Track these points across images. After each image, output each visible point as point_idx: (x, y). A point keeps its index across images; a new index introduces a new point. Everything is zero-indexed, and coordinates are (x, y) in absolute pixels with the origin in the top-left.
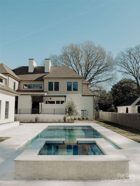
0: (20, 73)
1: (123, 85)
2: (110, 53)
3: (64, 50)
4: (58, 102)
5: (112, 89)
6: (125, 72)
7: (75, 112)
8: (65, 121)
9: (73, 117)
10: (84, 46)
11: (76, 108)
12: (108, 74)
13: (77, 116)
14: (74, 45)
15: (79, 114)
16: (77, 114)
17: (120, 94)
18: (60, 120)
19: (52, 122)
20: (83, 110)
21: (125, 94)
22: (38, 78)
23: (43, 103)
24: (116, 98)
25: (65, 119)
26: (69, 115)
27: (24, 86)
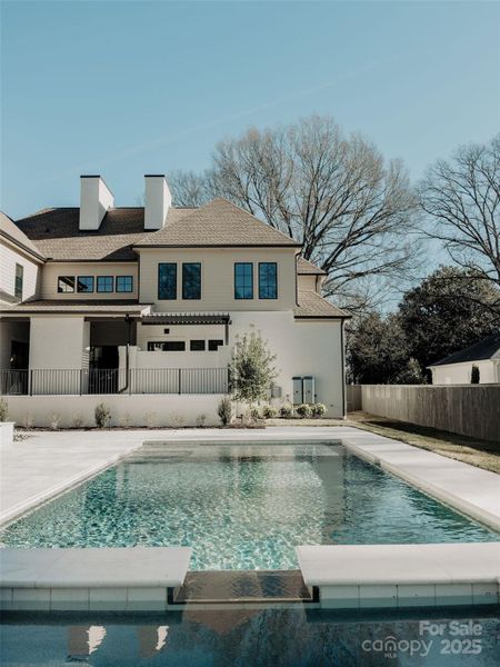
0: (48, 231)
1: (445, 291)
2: (398, 163)
3: (224, 155)
4: (197, 345)
5: (400, 305)
6: (454, 240)
7: (267, 384)
8: (225, 421)
9: (260, 406)
10: (298, 135)
11: (271, 365)
12: (390, 247)
13: (276, 401)
14: (263, 134)
15: (284, 395)
16: (276, 392)
17: (436, 321)
18: (203, 418)
19: (171, 428)
20: (299, 378)
21: (454, 324)
22: (118, 251)
23: (135, 347)
24: (420, 337)
25: (223, 412)
26: (245, 394)
27: (61, 282)
